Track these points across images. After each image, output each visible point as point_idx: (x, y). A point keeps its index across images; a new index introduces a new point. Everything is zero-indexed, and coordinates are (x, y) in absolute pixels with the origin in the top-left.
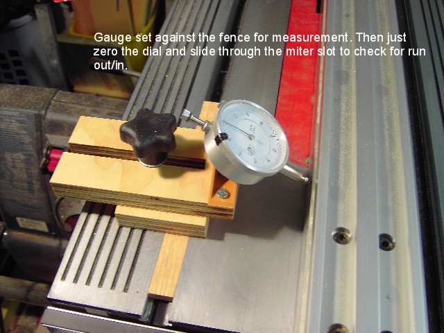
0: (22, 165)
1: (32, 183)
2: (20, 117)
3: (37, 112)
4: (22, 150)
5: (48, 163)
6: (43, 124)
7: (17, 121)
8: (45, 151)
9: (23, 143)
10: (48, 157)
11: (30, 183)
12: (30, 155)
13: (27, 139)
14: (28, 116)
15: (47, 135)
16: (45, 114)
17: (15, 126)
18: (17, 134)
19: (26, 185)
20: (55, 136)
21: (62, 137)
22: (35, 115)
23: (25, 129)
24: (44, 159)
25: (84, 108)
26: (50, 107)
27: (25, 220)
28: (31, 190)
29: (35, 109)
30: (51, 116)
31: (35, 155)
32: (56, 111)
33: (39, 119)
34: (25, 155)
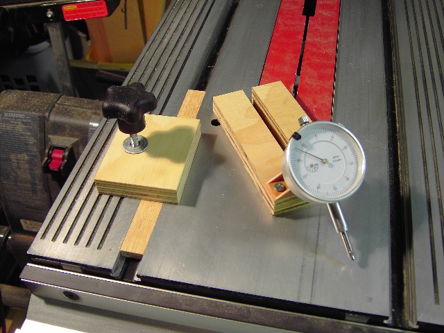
0: (27, 166)
1: (35, 184)
2: (25, 119)
3: (41, 114)
4: (26, 151)
5: (50, 162)
6: (46, 126)
7: (23, 123)
8: (47, 151)
9: (27, 145)
10: (50, 156)
11: (33, 184)
12: (33, 156)
13: (32, 141)
14: (33, 118)
15: (50, 136)
16: (49, 116)
17: (20, 128)
18: (22, 135)
19: (29, 186)
20: (57, 137)
21: (64, 138)
22: (39, 117)
23: (30, 130)
24: (46, 158)
25: (85, 110)
26: (54, 109)
27: (28, 221)
28: (34, 192)
29: (40, 111)
30: (53, 118)
31: (39, 156)
32: (59, 113)
33: (43, 120)
34: (28, 155)
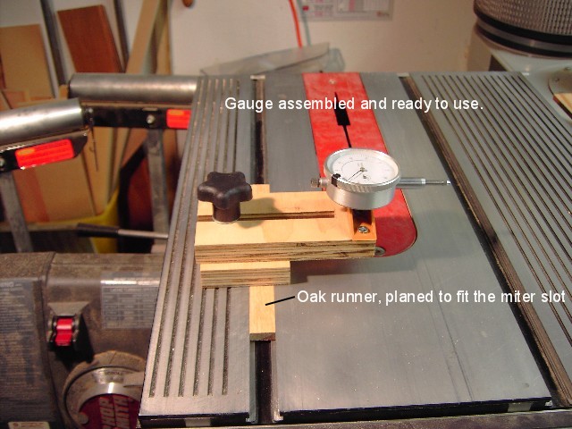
0: (19, 347)
1: (32, 370)
2: (15, 287)
3: (36, 279)
4: (18, 328)
5: (56, 337)
6: (44, 292)
7: (11, 292)
8: (50, 323)
9: (18, 320)
10: (54, 329)
11: (29, 370)
12: (28, 333)
13: (25, 314)
14: (25, 285)
15: (50, 304)
16: (47, 279)
17: (8, 299)
18: (12, 309)
19: (23, 373)
20: (60, 304)
21: (70, 304)
22: (34, 282)
23: (21, 301)
24: (50, 332)
25: (92, 266)
26: (51, 271)
27: (20, 423)
28: (30, 380)
29: (33, 275)
30: (54, 282)
31: (36, 332)
32: (59, 274)
33: (39, 288)
34: (23, 333)
